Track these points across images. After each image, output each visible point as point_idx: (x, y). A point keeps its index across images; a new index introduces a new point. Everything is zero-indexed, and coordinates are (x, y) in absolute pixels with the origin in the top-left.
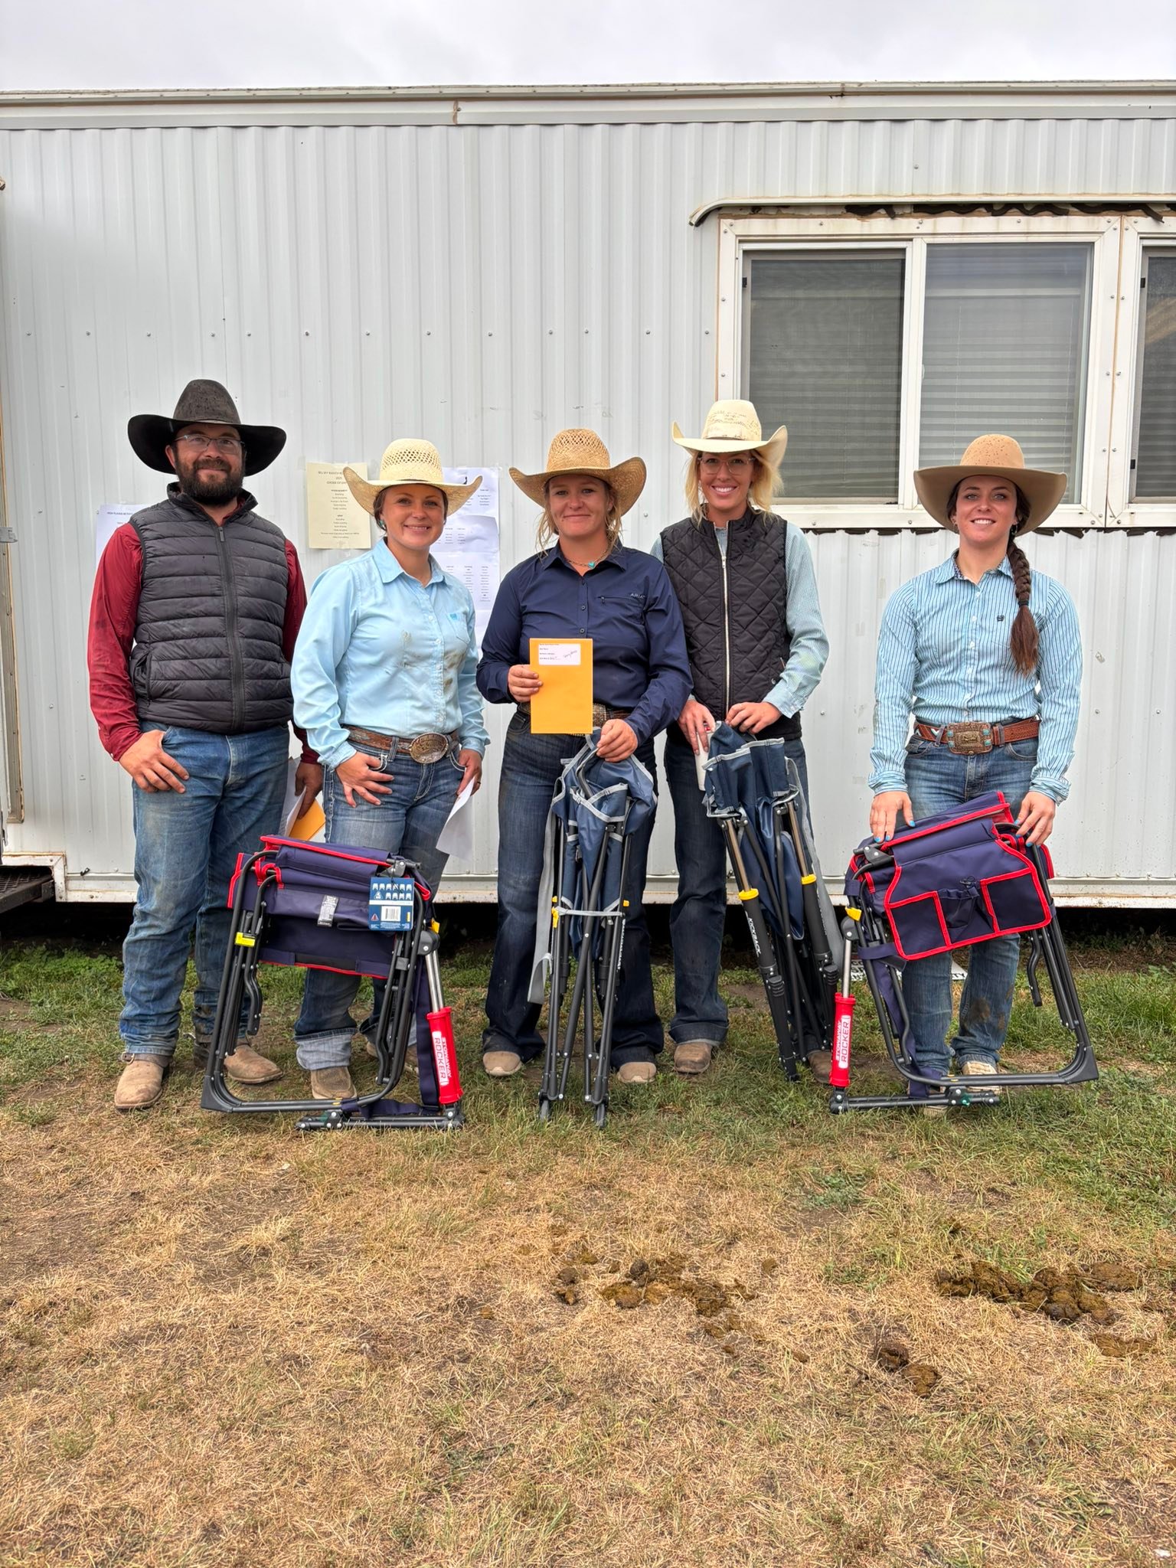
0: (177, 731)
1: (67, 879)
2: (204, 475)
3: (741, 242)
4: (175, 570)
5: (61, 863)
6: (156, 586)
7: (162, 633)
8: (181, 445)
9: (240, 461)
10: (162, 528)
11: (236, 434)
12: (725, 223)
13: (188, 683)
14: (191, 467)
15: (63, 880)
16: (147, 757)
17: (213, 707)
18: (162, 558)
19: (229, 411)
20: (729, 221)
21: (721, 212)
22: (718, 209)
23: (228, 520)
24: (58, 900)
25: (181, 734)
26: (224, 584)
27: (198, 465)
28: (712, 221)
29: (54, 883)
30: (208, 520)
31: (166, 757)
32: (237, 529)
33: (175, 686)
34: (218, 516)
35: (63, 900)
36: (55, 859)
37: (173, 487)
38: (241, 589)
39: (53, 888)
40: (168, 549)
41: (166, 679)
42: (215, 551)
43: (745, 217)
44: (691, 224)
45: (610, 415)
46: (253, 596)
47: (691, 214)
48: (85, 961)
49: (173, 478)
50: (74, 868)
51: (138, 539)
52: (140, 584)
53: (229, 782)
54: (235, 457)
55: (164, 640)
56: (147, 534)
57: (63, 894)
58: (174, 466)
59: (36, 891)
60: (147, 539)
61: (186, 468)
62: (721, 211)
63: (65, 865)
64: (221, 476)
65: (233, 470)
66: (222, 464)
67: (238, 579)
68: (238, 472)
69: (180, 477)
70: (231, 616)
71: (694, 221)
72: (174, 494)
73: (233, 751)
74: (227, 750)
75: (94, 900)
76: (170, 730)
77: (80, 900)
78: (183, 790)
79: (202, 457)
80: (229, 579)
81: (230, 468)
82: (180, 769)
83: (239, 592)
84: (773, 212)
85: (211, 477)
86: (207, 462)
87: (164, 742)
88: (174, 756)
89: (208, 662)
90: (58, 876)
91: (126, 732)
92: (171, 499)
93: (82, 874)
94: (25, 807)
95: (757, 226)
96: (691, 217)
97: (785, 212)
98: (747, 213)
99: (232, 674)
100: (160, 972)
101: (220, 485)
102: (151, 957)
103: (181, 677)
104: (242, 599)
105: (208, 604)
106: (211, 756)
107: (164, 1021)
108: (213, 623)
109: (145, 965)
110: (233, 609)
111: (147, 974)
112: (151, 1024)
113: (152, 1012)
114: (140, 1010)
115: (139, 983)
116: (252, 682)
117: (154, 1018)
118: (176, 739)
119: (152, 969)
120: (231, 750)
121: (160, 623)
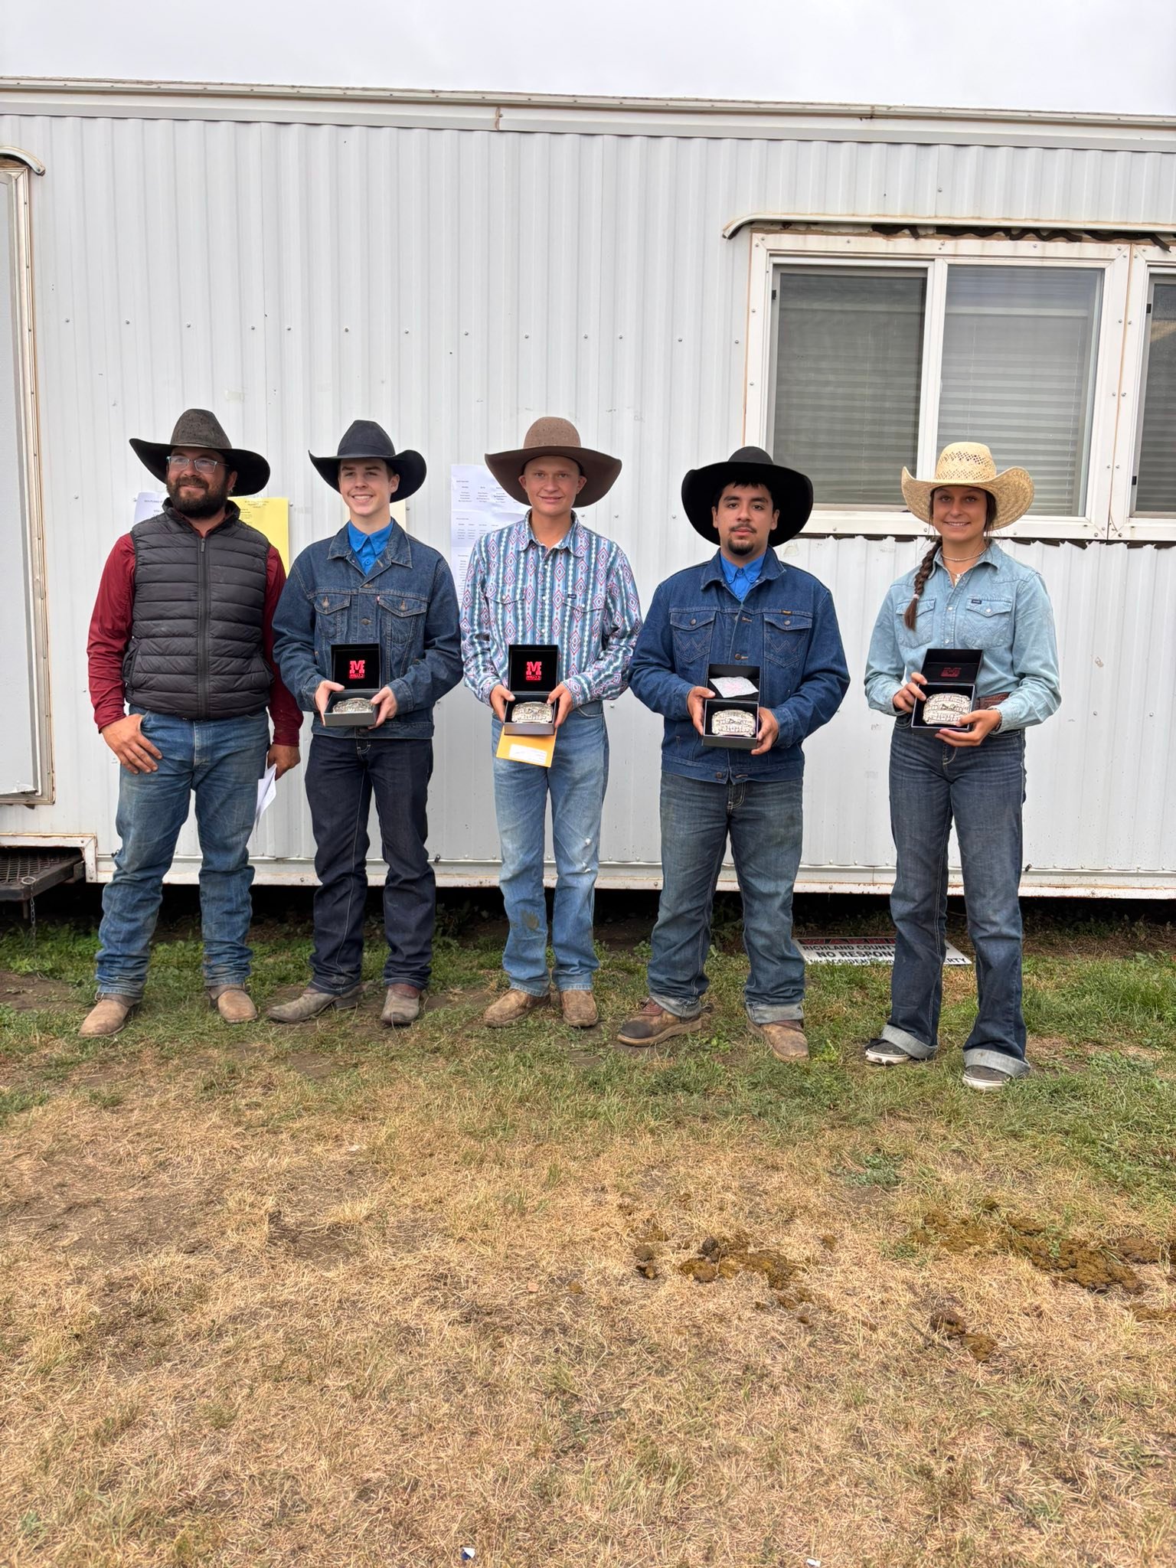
0: (152, 716)
2: (183, 492)
3: (771, 255)
4: (158, 577)
7: (149, 631)
10: (155, 539)
12: (757, 237)
13: (161, 677)
16: (126, 739)
17: (182, 699)
18: (149, 566)
19: (220, 438)
20: (761, 235)
21: (754, 226)
22: (751, 223)
23: (212, 533)
25: (155, 720)
26: (201, 590)
27: (179, 482)
28: (744, 234)
30: (194, 532)
31: (142, 739)
32: (217, 541)
33: (151, 679)
34: (203, 527)
37: (168, 500)
38: (215, 595)
40: (155, 558)
41: (145, 672)
42: (194, 560)
43: (777, 232)
44: (724, 237)
45: (641, 419)
46: (227, 601)
47: (724, 226)
51: (135, 548)
52: (133, 587)
53: (194, 764)
54: (211, 475)
55: (148, 637)
56: (140, 544)
60: (141, 548)
64: (201, 493)
66: (202, 482)
67: (213, 586)
70: (202, 619)
71: (727, 234)
72: (168, 508)
73: (198, 738)
74: (192, 736)
76: (148, 715)
78: (155, 768)
79: (183, 475)
80: (205, 585)
81: (208, 485)
82: (154, 749)
83: (213, 597)
84: (802, 228)
85: (192, 493)
86: (186, 479)
87: (142, 725)
88: (149, 738)
89: (179, 659)
92: (167, 513)
95: (788, 241)
96: (725, 230)
97: (814, 228)
98: (778, 228)
99: (199, 670)
100: (129, 916)
101: (196, 501)
102: (123, 901)
103: (157, 671)
104: (214, 604)
105: (184, 608)
106: (179, 740)
107: (130, 964)
108: (187, 625)
109: (117, 908)
110: (206, 613)
111: (119, 916)
112: (118, 965)
113: (119, 953)
114: (109, 951)
115: (111, 925)
116: (218, 677)
117: (120, 960)
118: (152, 723)
119: (122, 911)
120: (196, 736)
121: (145, 622)
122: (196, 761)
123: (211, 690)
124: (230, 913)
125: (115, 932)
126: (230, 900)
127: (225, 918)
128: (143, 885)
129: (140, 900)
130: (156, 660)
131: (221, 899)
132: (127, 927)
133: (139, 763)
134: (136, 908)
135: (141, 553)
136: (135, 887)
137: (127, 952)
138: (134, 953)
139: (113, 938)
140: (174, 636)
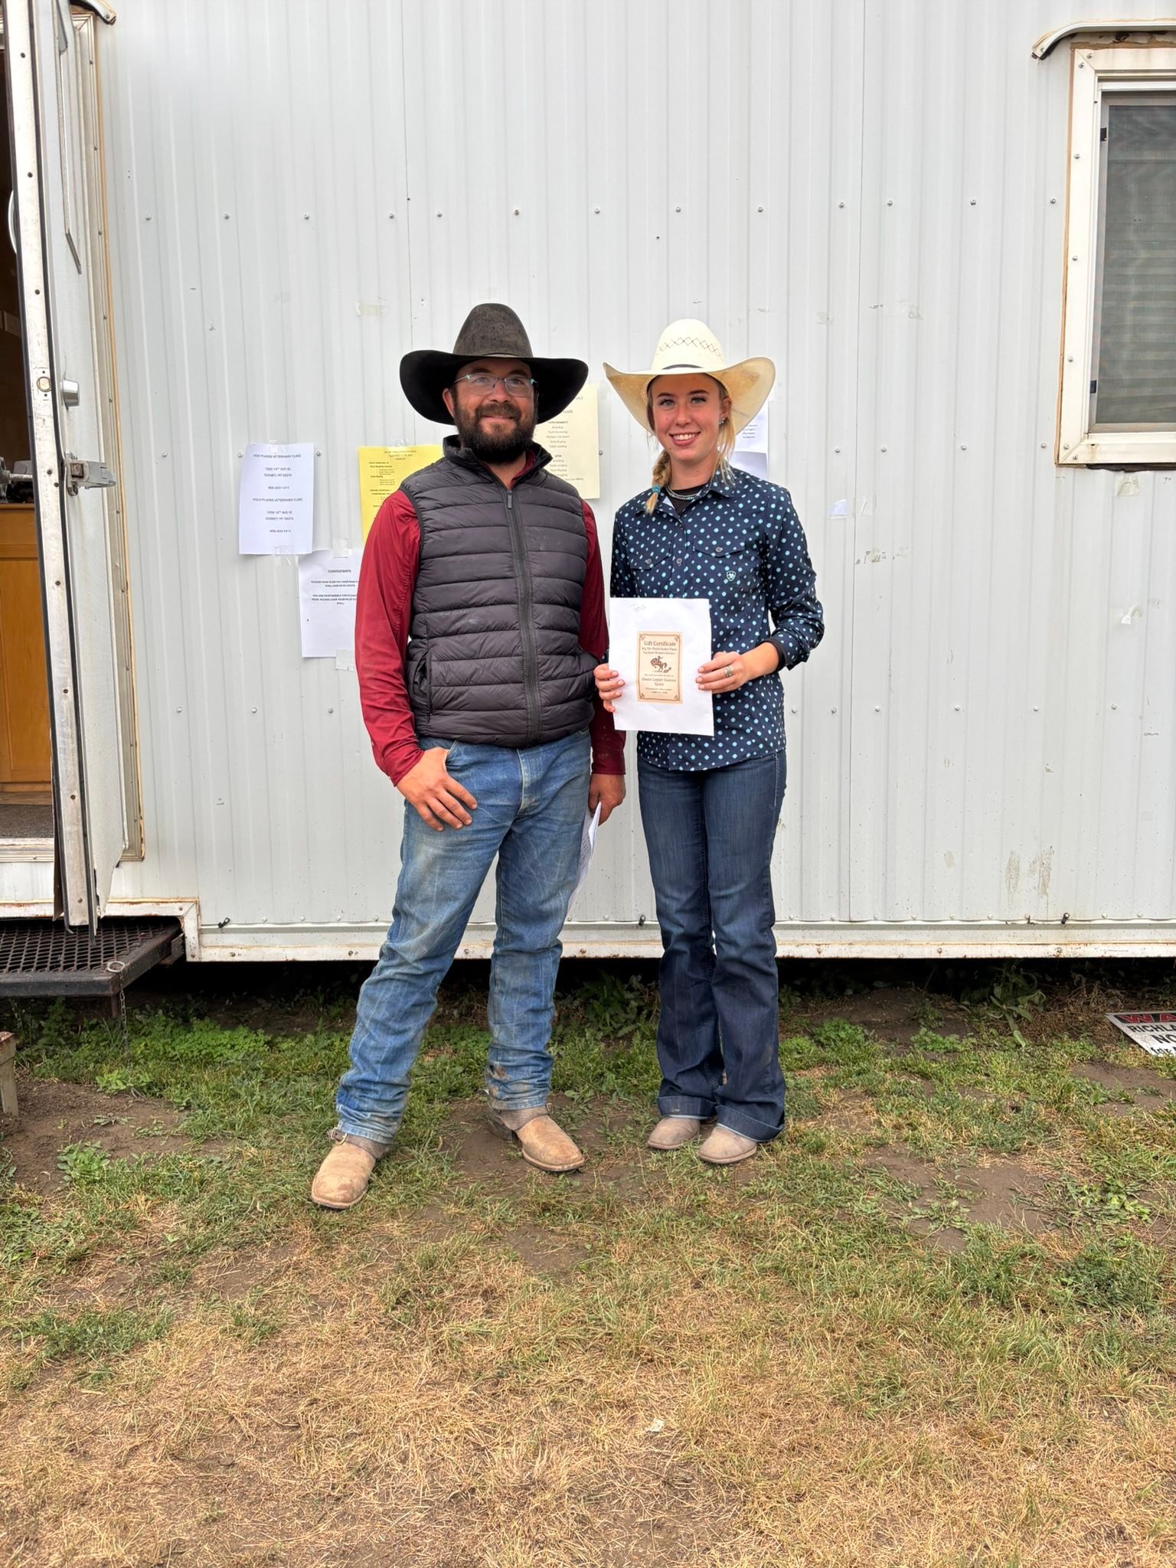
0: (462, 748)
1: (200, 932)
2: (487, 426)
3: (1101, 80)
4: (459, 548)
5: (193, 912)
6: (437, 568)
7: (443, 627)
8: (461, 387)
9: (532, 405)
10: (442, 495)
11: (527, 369)
12: (1081, 54)
13: (474, 689)
14: (472, 414)
15: (196, 934)
16: (431, 783)
17: (506, 718)
18: (443, 533)
19: (520, 343)
20: (1087, 52)
21: (1075, 40)
22: (1071, 36)
23: (518, 481)
24: (189, 959)
25: (466, 753)
26: (516, 562)
27: (481, 412)
28: (1062, 53)
29: (184, 938)
30: (494, 481)
31: (452, 783)
32: (527, 492)
33: (461, 694)
34: (506, 475)
35: (196, 960)
36: (186, 907)
37: (450, 441)
38: (536, 568)
39: (184, 945)
40: (450, 521)
41: (449, 685)
42: (504, 522)
43: (1107, 47)
44: (1034, 56)
45: (918, 317)
46: (550, 576)
47: (1035, 42)
48: (225, 1037)
49: (452, 430)
50: (211, 919)
51: (413, 510)
52: (417, 564)
53: (522, 807)
54: (525, 399)
55: (446, 634)
56: (423, 503)
57: (196, 952)
58: (452, 413)
59: (165, 949)
60: (424, 509)
61: (467, 416)
62: (1075, 38)
63: (199, 914)
64: (510, 427)
65: (523, 418)
66: (510, 410)
67: (531, 555)
68: (529, 419)
69: (460, 429)
70: (524, 602)
71: (1039, 54)
72: (453, 450)
73: (526, 769)
74: (518, 768)
75: (237, 959)
76: (455, 747)
77: (217, 959)
78: (469, 821)
79: (487, 402)
80: (521, 554)
81: (519, 414)
82: (468, 797)
83: (534, 571)
84: (1143, 40)
85: (497, 427)
86: (492, 407)
87: (447, 762)
88: (457, 780)
89: (498, 662)
90: (189, 928)
91: (404, 752)
92: (450, 458)
93: (221, 926)
94: (146, 840)
95: (1124, 58)
96: (1035, 47)
97: (1160, 39)
98: (1109, 41)
99: (528, 676)
100: (397, 1026)
101: (507, 436)
102: (391, 1004)
103: (467, 682)
104: (537, 581)
105: (497, 589)
106: (501, 777)
107: (389, 1096)
108: (505, 613)
109: (382, 1014)
110: (527, 593)
111: (383, 1026)
112: (373, 1095)
113: (377, 1079)
114: (364, 1075)
115: (371, 1037)
116: (550, 683)
117: (378, 1088)
118: (464, 759)
119: (389, 1019)
120: (524, 768)
121: (441, 614)
122: (525, 802)
123: (544, 701)
124: (536, 1011)
125: (375, 1048)
126: (537, 994)
127: (530, 1018)
128: (421, 982)
129: (414, 1005)
130: (465, 667)
131: (525, 991)
132: (392, 1042)
133: (448, 816)
134: (406, 1015)
135: (426, 515)
136: (411, 984)
137: (388, 1078)
138: (396, 1080)
139: (372, 1056)
140: (489, 629)
